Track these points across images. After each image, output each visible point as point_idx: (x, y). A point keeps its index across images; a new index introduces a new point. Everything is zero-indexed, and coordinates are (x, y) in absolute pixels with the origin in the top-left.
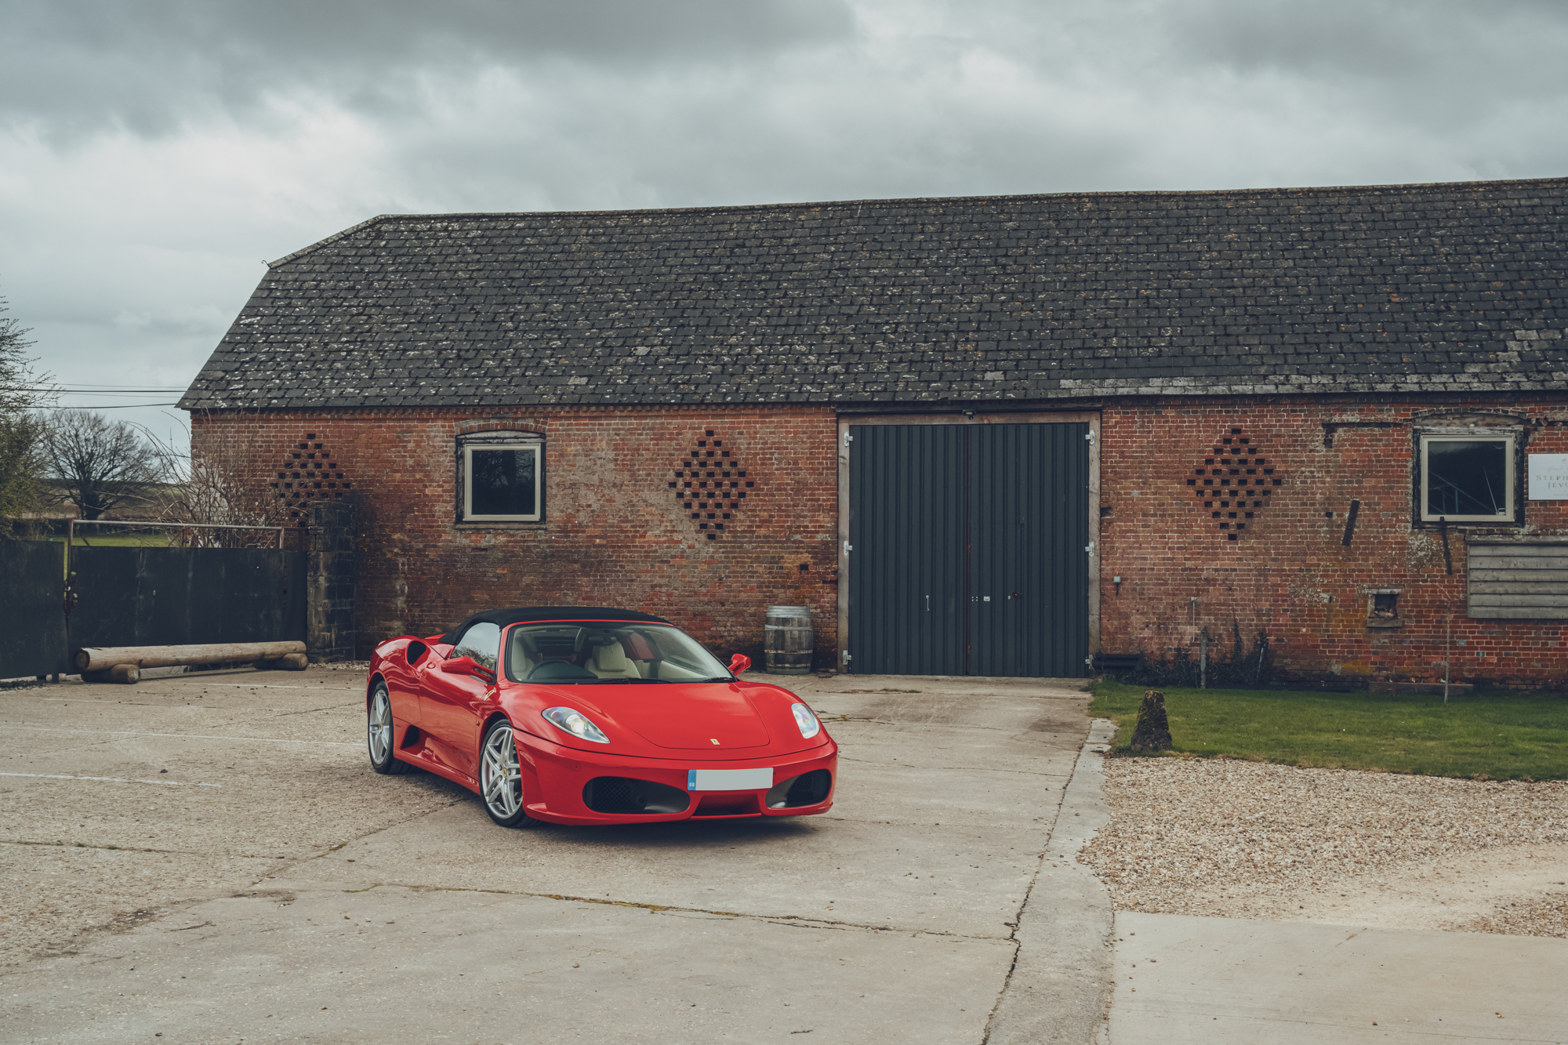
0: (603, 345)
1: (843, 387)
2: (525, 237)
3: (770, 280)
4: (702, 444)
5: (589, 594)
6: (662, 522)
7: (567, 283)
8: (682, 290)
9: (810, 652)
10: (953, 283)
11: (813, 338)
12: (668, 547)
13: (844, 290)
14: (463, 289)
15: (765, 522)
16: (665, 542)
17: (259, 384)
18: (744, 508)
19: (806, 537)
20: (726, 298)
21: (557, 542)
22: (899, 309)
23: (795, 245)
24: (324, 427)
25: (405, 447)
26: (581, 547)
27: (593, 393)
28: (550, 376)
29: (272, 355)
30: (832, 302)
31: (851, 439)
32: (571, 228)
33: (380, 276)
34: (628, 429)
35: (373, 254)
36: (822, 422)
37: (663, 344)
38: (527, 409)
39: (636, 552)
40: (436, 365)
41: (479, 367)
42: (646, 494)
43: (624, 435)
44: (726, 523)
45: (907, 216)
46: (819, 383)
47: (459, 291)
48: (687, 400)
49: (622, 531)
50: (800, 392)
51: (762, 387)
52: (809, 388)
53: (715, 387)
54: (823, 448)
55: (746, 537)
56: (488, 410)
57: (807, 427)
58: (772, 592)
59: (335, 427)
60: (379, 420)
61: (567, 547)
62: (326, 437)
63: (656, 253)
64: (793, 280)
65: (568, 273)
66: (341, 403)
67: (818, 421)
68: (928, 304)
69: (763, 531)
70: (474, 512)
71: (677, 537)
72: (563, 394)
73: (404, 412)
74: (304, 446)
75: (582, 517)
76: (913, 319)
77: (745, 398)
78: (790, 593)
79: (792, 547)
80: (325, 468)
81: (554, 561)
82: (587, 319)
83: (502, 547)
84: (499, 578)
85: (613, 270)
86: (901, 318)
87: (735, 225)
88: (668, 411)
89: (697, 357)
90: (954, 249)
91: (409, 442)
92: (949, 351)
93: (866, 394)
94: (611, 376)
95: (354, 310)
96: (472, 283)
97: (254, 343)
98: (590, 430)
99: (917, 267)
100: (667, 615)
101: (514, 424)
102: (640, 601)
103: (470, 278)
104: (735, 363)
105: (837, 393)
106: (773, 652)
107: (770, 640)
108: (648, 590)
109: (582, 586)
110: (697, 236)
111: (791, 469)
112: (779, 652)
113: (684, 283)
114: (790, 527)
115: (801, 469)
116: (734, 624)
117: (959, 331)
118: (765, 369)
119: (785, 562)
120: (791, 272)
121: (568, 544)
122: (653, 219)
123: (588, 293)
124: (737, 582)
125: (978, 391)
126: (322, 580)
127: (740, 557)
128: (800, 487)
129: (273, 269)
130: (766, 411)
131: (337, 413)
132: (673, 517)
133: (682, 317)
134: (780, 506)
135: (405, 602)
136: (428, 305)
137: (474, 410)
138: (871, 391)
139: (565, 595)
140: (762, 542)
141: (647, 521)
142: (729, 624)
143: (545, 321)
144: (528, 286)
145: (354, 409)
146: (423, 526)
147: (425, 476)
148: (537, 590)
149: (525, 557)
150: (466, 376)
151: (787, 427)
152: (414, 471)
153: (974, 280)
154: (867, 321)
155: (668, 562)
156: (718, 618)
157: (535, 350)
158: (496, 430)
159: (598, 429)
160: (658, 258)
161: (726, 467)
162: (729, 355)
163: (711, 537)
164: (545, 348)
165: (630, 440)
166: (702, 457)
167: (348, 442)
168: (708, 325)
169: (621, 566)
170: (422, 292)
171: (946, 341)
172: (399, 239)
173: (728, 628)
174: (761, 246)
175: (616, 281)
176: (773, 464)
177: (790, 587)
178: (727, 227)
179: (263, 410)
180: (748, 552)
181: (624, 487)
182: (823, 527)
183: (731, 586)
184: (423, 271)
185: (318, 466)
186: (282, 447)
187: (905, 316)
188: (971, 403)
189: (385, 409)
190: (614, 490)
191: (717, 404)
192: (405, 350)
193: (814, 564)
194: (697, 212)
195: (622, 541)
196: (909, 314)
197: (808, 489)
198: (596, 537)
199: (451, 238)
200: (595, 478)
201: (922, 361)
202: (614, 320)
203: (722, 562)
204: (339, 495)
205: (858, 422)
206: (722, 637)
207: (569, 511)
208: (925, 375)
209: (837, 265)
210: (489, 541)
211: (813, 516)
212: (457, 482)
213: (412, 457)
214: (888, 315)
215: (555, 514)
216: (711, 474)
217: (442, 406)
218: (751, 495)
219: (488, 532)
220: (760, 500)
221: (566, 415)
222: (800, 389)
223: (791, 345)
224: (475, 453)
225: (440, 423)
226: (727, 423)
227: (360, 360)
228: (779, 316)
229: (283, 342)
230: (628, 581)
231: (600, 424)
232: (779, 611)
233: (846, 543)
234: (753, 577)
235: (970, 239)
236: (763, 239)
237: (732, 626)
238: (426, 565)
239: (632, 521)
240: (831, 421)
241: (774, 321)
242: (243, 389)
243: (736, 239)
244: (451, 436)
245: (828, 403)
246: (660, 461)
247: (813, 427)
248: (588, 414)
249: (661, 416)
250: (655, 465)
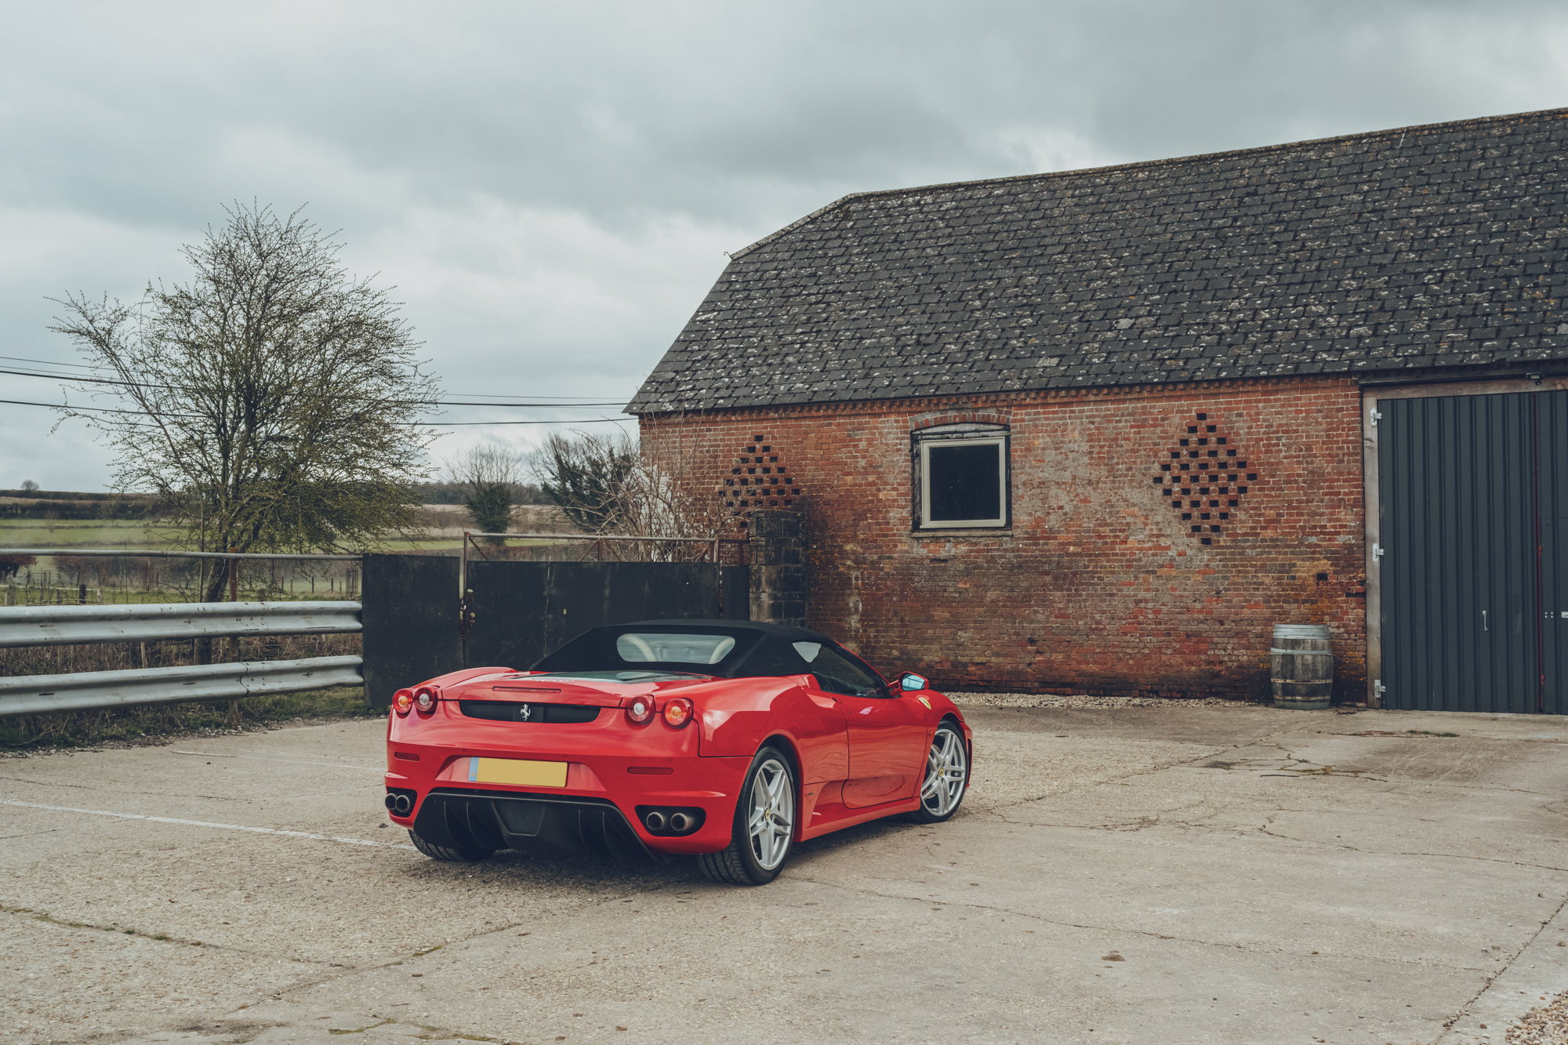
0: (1080, 320)
1: (1368, 353)
2: (1003, 205)
3: (1285, 230)
4: (1193, 430)
5: (1063, 611)
6: (1146, 524)
7: (1046, 252)
8: (1177, 251)
9: (1329, 681)
10: (1521, 217)
11: (1334, 296)
12: (1154, 555)
13: (1377, 235)
14: (930, 267)
15: (1271, 522)
16: (1150, 549)
17: (707, 384)
18: (1246, 505)
19: (1324, 540)
20: (1229, 256)
21: (1025, 551)
22: (1447, 254)
23: (1318, 188)
24: (771, 427)
25: (856, 446)
26: (1053, 556)
27: (1063, 376)
28: (1017, 358)
29: (724, 352)
30: (1360, 251)
31: (1379, 416)
32: (1055, 191)
33: (844, 260)
34: (1105, 416)
35: (839, 237)
36: (1342, 398)
37: (1150, 314)
38: (988, 398)
39: (1117, 561)
40: (893, 353)
41: (939, 353)
42: (1127, 492)
43: (1100, 423)
44: (1224, 524)
45: (1464, 140)
46: (1337, 350)
47: (925, 270)
48: (1173, 378)
49: (1100, 537)
50: (1313, 361)
51: (1266, 357)
52: (1324, 356)
53: (1208, 361)
54: (1343, 429)
55: (1248, 541)
56: (945, 401)
57: (1322, 404)
58: (1282, 607)
59: (783, 426)
60: (829, 417)
61: (1036, 557)
62: (774, 438)
63: (1150, 211)
64: (1314, 228)
65: (1047, 241)
66: (788, 399)
67: (1337, 396)
68: (1486, 244)
69: (1269, 533)
70: (933, 518)
71: (1163, 542)
72: (1029, 378)
73: (854, 407)
74: (752, 449)
75: (1053, 521)
76: (1465, 264)
77: (1244, 372)
78: (1305, 609)
79: (1307, 553)
80: (774, 472)
81: (1022, 573)
82: (1064, 291)
83: (963, 557)
84: (960, 593)
85: (1099, 234)
86: (1448, 265)
87: (1247, 171)
88: (1151, 392)
89: (1189, 326)
90: (1524, 175)
91: (860, 440)
92: (1511, 300)
93: (1397, 360)
94: (1086, 355)
95: (813, 299)
96: (940, 260)
97: (708, 340)
98: (1061, 419)
99: (1473, 201)
100: (1154, 635)
101: (974, 416)
102: (1122, 619)
103: (939, 255)
104: (1235, 332)
105: (1360, 360)
106: (1280, 681)
107: (1276, 666)
108: (1131, 606)
109: (1054, 601)
110: (1200, 187)
111: (1303, 456)
112: (1288, 681)
113: (1181, 242)
114: (1303, 528)
115: (1316, 456)
116: (1236, 646)
117: (1525, 274)
118: (1271, 337)
119: (1298, 571)
120: (1311, 219)
121: (1037, 553)
122: (1150, 172)
123: (1069, 262)
124: (1238, 596)
125: (1548, 348)
126: (764, 597)
127: (1242, 565)
128: (1315, 479)
129: (735, 260)
130: (1270, 387)
131: (784, 411)
132: (1159, 518)
133: (1175, 281)
134: (1290, 502)
135: (859, 621)
136: (891, 288)
137: (930, 401)
138: (1404, 356)
139: (1035, 612)
140: (1269, 547)
141: (1128, 524)
142: (1229, 647)
143: (1016, 296)
144: (1002, 258)
145: (802, 405)
146: (878, 535)
147: (880, 478)
148: (1004, 606)
149: (989, 568)
150: (923, 363)
151: (1297, 405)
152: (866, 473)
153: (1549, 210)
154: (1405, 271)
155: (1154, 572)
156: (1216, 640)
157: (1003, 330)
158: (955, 424)
159: (1070, 418)
160: (1152, 216)
161: (1223, 457)
162: (1228, 322)
163: (1206, 542)
164: (1015, 328)
165: (1106, 428)
166: (1193, 446)
167: (797, 443)
168: (1205, 289)
169: (1100, 578)
170: (886, 274)
171: (1507, 288)
172: (868, 218)
173: (1229, 651)
174: (1277, 192)
175: (1100, 246)
176: (1281, 451)
177: (1304, 602)
178: (1237, 173)
179: (708, 412)
180: (1251, 559)
181: (1100, 485)
182: (1345, 526)
183: (1231, 601)
184: (889, 250)
185: (767, 470)
186: (729, 451)
187: (1455, 262)
188: (1538, 364)
189: (833, 405)
190: (1089, 488)
191: (1210, 382)
192: (861, 339)
193: (1335, 572)
194: (1201, 160)
195: (1099, 549)
196: (1460, 259)
197: (1325, 481)
198: (1069, 544)
199: (922, 213)
200: (1068, 474)
201: (1474, 315)
202: (1095, 291)
203: (1220, 572)
204: (788, 502)
205: (1389, 395)
206: (1221, 662)
207: (1038, 514)
208: (1477, 332)
209: (1370, 206)
210: (949, 551)
211: (1332, 514)
212: (913, 483)
213: (864, 457)
214: (1433, 262)
215: (1022, 517)
216: (1204, 466)
217: (895, 398)
218: (1253, 489)
219: (947, 539)
220: (1266, 496)
221: (1032, 402)
222: (1313, 358)
223: (1306, 306)
224: (934, 452)
225: (893, 418)
226: (1222, 403)
227: (814, 352)
228: (1294, 272)
229: (737, 337)
230: (1107, 595)
231: (1072, 412)
232: (1286, 631)
233: (1376, 546)
234: (1258, 589)
235: (1546, 161)
236: (1279, 184)
237: (1233, 649)
238: (882, 579)
239: (1112, 525)
240: (1353, 396)
241: (1286, 280)
242: (691, 390)
243: (1248, 186)
244: (906, 432)
245: (1349, 374)
246: (1142, 453)
247: (1329, 404)
248: (1058, 400)
249: (1143, 399)
250: (1137, 457)
